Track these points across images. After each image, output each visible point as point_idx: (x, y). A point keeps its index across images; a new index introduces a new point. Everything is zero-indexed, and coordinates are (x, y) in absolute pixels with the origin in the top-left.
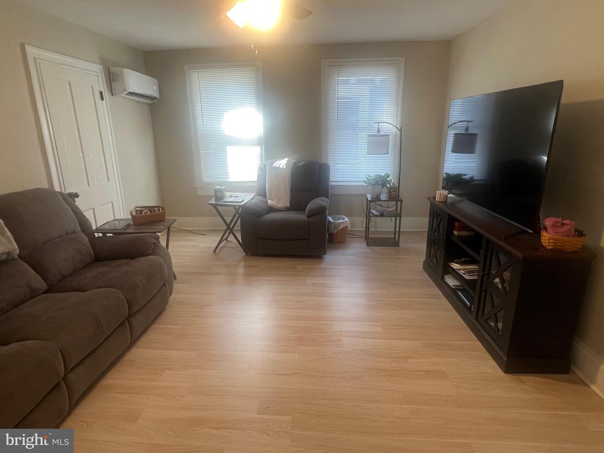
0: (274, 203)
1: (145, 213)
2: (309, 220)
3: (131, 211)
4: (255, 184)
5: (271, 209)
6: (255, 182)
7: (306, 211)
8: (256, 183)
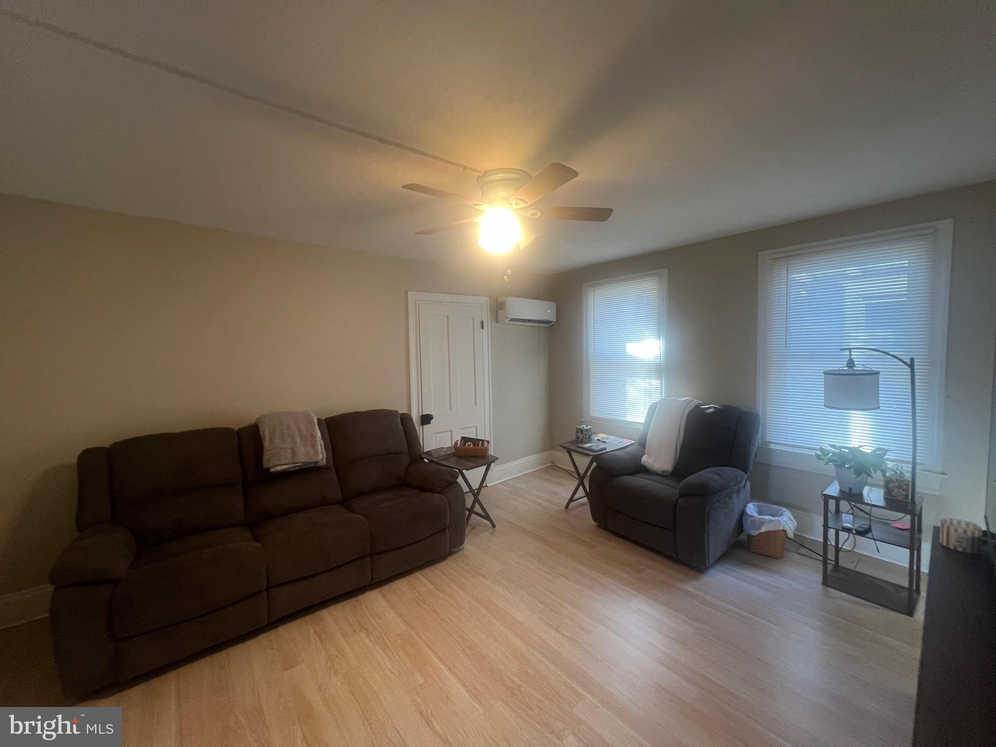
0: (649, 461)
1: (469, 445)
2: (677, 500)
3: (457, 441)
4: (641, 427)
5: (644, 470)
6: (642, 423)
7: (683, 482)
8: (642, 425)
